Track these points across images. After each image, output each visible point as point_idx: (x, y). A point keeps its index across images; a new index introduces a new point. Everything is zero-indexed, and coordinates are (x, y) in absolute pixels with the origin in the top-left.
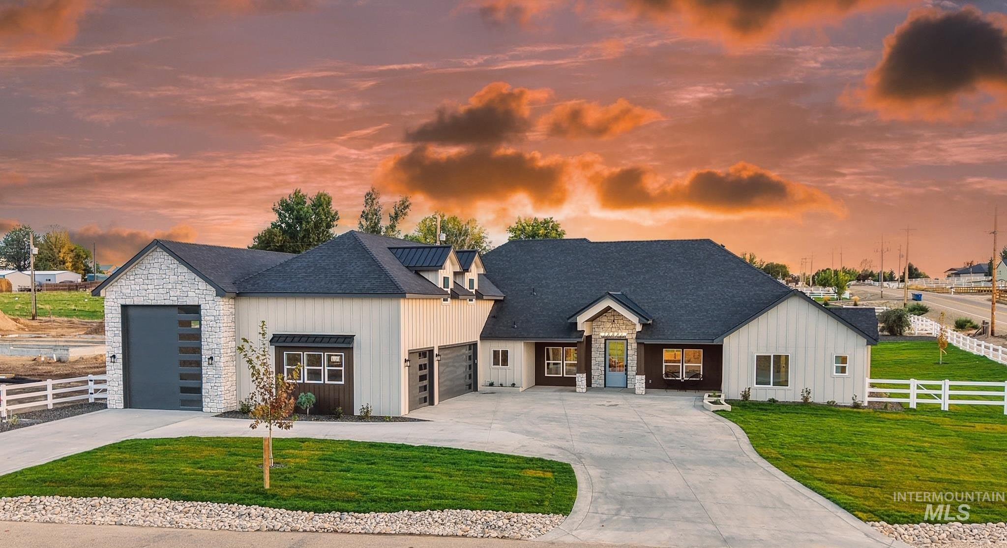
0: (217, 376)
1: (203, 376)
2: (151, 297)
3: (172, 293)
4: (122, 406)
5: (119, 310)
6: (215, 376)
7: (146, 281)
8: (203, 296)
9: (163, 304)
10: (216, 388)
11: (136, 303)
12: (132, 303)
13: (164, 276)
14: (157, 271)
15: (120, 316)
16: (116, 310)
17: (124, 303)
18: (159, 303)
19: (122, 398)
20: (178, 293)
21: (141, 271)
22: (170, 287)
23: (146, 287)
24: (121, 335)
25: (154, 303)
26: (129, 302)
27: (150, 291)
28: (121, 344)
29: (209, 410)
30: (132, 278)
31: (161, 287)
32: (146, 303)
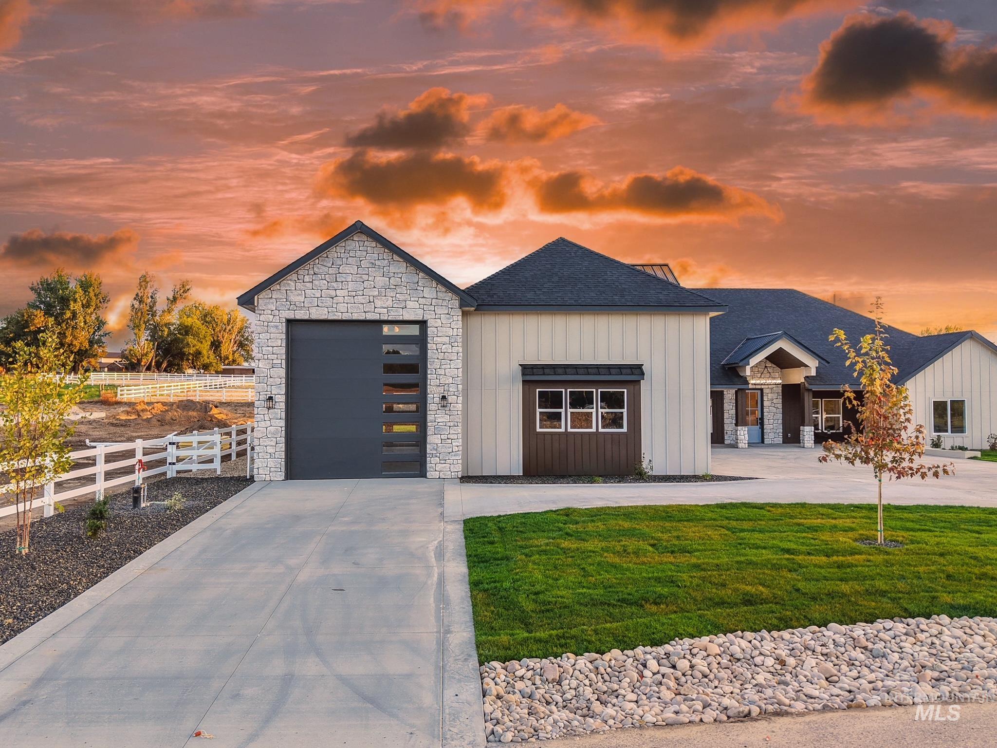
0: (452, 424)
1: (429, 424)
2: (342, 307)
3: (378, 303)
4: (281, 476)
5: (283, 327)
6: (448, 424)
7: (334, 284)
8: (432, 308)
9: (362, 318)
10: (450, 441)
11: (314, 317)
12: (306, 317)
13: (365, 277)
14: (354, 270)
15: (284, 336)
16: (276, 327)
17: (292, 317)
18: (355, 317)
19: (283, 463)
20: (389, 303)
21: (326, 269)
22: (376, 293)
23: (333, 293)
24: (284, 366)
25: (345, 317)
26: (301, 315)
27: (341, 299)
28: (284, 380)
29: (436, 475)
30: (307, 278)
31: (361, 293)
32: (331, 317)
